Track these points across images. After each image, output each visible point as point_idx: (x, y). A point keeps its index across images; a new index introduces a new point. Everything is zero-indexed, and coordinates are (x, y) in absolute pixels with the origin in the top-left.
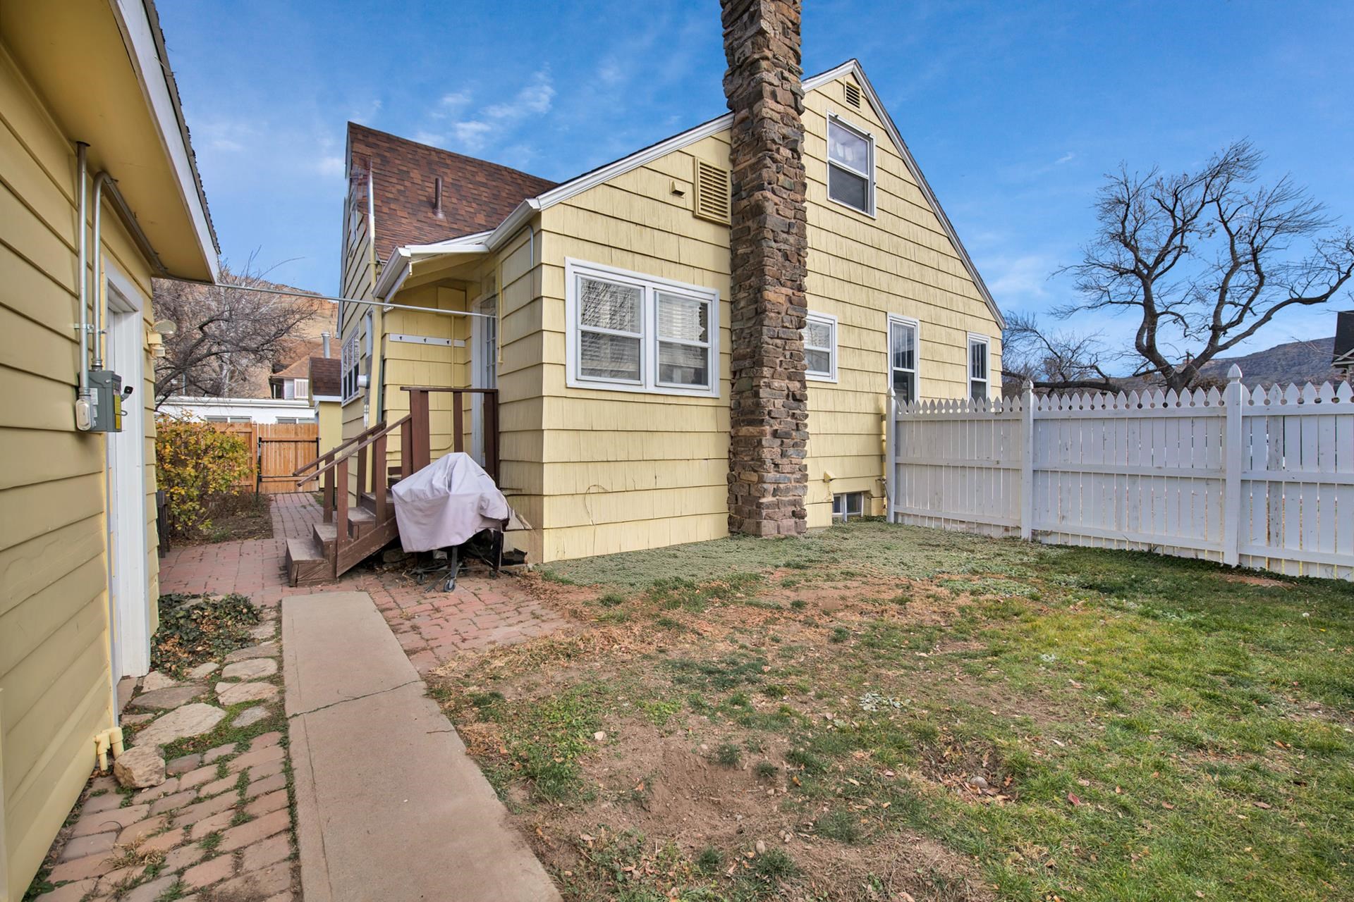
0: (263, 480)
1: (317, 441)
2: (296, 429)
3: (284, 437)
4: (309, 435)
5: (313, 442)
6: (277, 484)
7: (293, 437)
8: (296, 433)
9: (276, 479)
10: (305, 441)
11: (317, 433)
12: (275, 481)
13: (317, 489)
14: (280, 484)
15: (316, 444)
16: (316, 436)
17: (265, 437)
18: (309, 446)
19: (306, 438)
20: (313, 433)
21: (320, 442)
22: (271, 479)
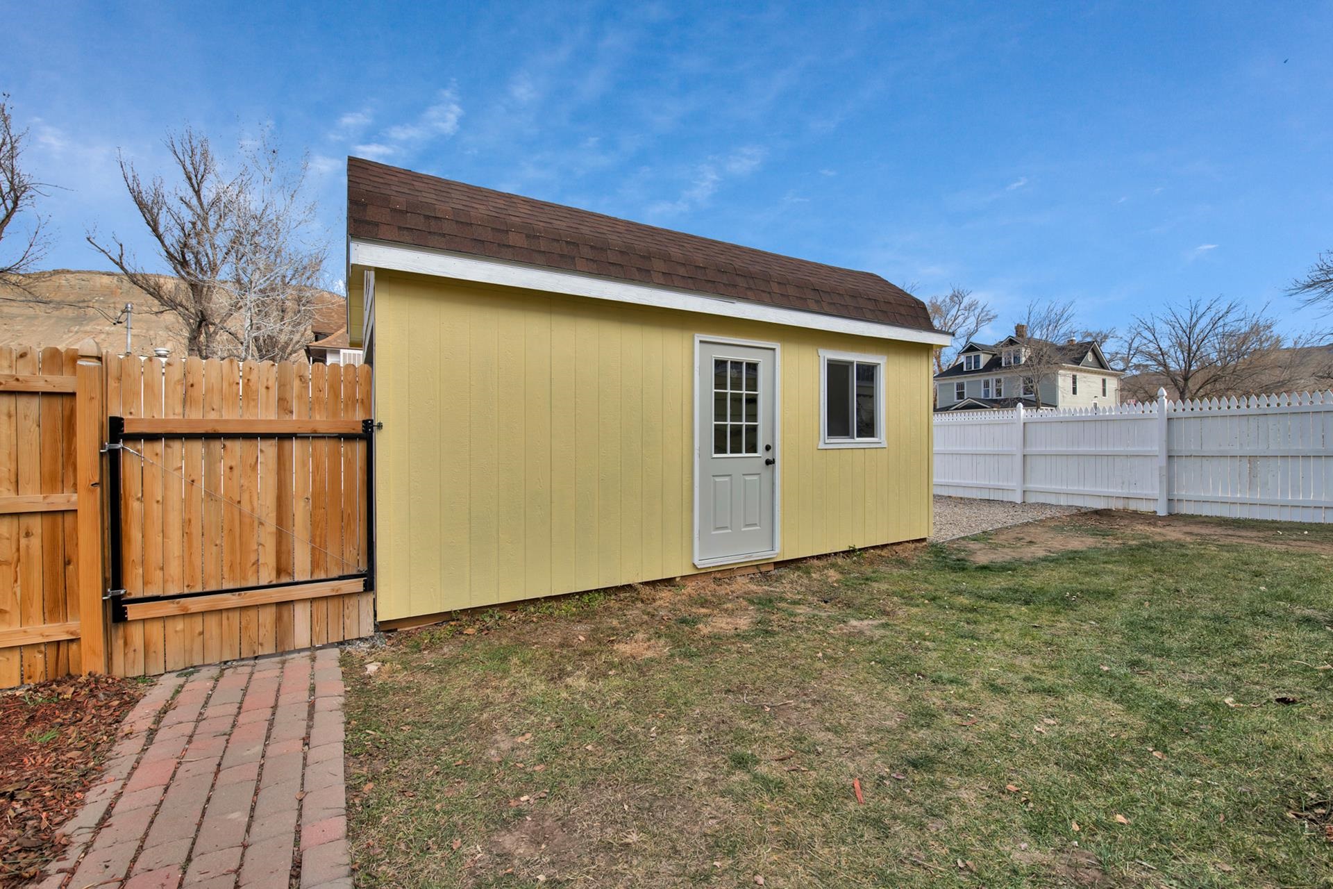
0: (133, 612)
1: (366, 433)
2: (282, 385)
3: (230, 416)
4: (335, 414)
5: (349, 437)
6: (198, 623)
7: (265, 415)
8: (283, 404)
9: (195, 604)
10: (317, 436)
11: (368, 402)
12: (187, 615)
13: (368, 629)
14: (212, 621)
15: (360, 447)
16: (359, 416)
17: (138, 415)
18: (335, 457)
19: (322, 421)
20: (352, 402)
21: (379, 438)
22: (169, 608)
